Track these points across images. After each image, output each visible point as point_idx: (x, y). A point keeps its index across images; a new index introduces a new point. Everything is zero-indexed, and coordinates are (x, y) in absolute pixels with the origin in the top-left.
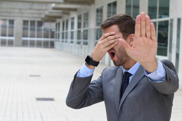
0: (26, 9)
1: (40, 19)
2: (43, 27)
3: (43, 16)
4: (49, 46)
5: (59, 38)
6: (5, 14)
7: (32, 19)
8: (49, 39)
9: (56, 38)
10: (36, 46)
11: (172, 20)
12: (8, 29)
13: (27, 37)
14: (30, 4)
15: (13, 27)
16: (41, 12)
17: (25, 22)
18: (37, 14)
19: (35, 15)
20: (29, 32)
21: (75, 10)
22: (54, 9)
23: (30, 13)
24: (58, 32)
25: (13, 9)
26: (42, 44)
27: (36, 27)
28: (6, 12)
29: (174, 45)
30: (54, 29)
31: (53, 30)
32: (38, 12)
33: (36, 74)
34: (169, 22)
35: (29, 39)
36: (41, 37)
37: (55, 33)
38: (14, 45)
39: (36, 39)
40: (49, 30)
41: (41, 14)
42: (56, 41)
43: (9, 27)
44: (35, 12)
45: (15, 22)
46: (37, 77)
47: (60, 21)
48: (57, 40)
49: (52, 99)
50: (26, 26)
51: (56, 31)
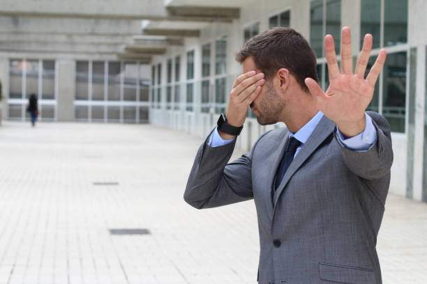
0: (82, 35)
1: (114, 58)
2: (122, 76)
3: (121, 49)
4: (137, 119)
5: (159, 100)
6: (34, 47)
7: (97, 58)
8: (138, 104)
9: (153, 100)
10: (106, 120)
11: (414, 50)
12: (40, 81)
13: (85, 98)
14: (92, 21)
15: (52, 77)
16: (118, 40)
17: (81, 65)
18: (109, 45)
19: (104, 49)
20: (90, 88)
21: (195, 33)
22: (147, 32)
23: (93, 44)
24: (156, 86)
25: (53, 33)
26: (122, 115)
27: (106, 77)
28: (37, 42)
29: (420, 106)
30: (147, 80)
31: (145, 83)
32: (109, 40)
33: (107, 180)
34: (409, 55)
35: (90, 103)
36: (118, 99)
37: (151, 88)
38: (56, 119)
39: (106, 104)
40: (138, 82)
41: (116, 44)
42: (153, 107)
43: (44, 77)
44: (103, 39)
45: (57, 65)
46: (111, 187)
47: (162, 60)
48: (156, 104)
49: (144, 232)
50: (82, 75)
51: (153, 84)
